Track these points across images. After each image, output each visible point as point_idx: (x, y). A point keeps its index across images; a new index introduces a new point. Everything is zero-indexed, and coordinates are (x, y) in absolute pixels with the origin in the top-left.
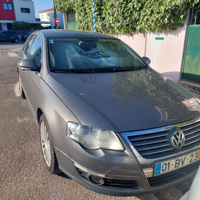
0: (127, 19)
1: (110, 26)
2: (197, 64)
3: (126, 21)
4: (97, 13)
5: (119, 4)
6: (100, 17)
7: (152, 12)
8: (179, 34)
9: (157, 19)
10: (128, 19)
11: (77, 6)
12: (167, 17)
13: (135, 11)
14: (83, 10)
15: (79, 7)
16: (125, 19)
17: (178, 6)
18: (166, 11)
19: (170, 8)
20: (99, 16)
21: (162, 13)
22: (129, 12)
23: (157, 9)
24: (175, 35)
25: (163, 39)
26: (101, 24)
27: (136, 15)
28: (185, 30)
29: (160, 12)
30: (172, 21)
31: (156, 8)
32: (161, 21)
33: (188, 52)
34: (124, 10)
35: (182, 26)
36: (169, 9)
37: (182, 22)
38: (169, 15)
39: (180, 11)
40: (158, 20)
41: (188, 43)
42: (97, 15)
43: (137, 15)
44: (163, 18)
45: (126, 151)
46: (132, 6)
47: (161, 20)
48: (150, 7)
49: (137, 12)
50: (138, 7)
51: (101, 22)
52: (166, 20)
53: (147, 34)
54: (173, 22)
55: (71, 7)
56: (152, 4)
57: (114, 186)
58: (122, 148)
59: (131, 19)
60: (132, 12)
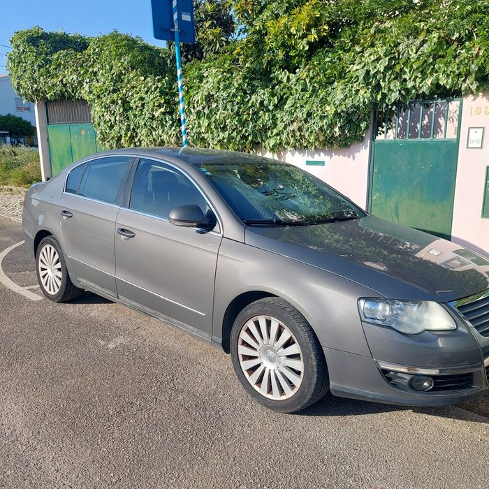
0: (248, 126)
1: (199, 137)
2: (397, 207)
3: (246, 130)
4: (162, 110)
5: (228, 96)
6: (170, 117)
7: (309, 114)
8: (357, 155)
9: (321, 129)
10: (250, 127)
11: (101, 91)
12: (339, 125)
13: (263, 110)
14: (119, 102)
15: (106, 94)
16: (244, 124)
17: (358, 107)
18: (337, 114)
19: (345, 110)
20: (168, 117)
21: (330, 118)
22: (251, 112)
23: (318, 110)
24: (349, 157)
25: (322, 163)
26: (174, 133)
27: (265, 118)
28: (368, 149)
29: (325, 117)
30: (346, 131)
31: (316, 109)
32: (328, 132)
33: (376, 186)
34: (239, 108)
35: (361, 142)
36: (342, 111)
37: (363, 134)
38: (342, 120)
39: (359, 115)
40: (322, 131)
41: (376, 170)
42: (164, 114)
43: (267, 119)
44: (331, 126)
45: (460, 329)
46: (259, 101)
47: (327, 129)
48: (302, 106)
49: (267, 114)
50: (271, 104)
51: (173, 128)
52: (337, 129)
53: (285, 154)
54: (348, 134)
55: (66, 91)
56: (307, 102)
57: (445, 389)
58: (453, 324)
59: (255, 126)
60: (255, 113)
